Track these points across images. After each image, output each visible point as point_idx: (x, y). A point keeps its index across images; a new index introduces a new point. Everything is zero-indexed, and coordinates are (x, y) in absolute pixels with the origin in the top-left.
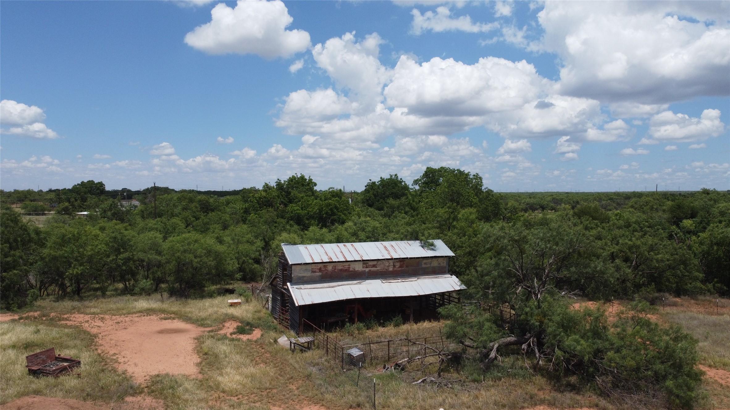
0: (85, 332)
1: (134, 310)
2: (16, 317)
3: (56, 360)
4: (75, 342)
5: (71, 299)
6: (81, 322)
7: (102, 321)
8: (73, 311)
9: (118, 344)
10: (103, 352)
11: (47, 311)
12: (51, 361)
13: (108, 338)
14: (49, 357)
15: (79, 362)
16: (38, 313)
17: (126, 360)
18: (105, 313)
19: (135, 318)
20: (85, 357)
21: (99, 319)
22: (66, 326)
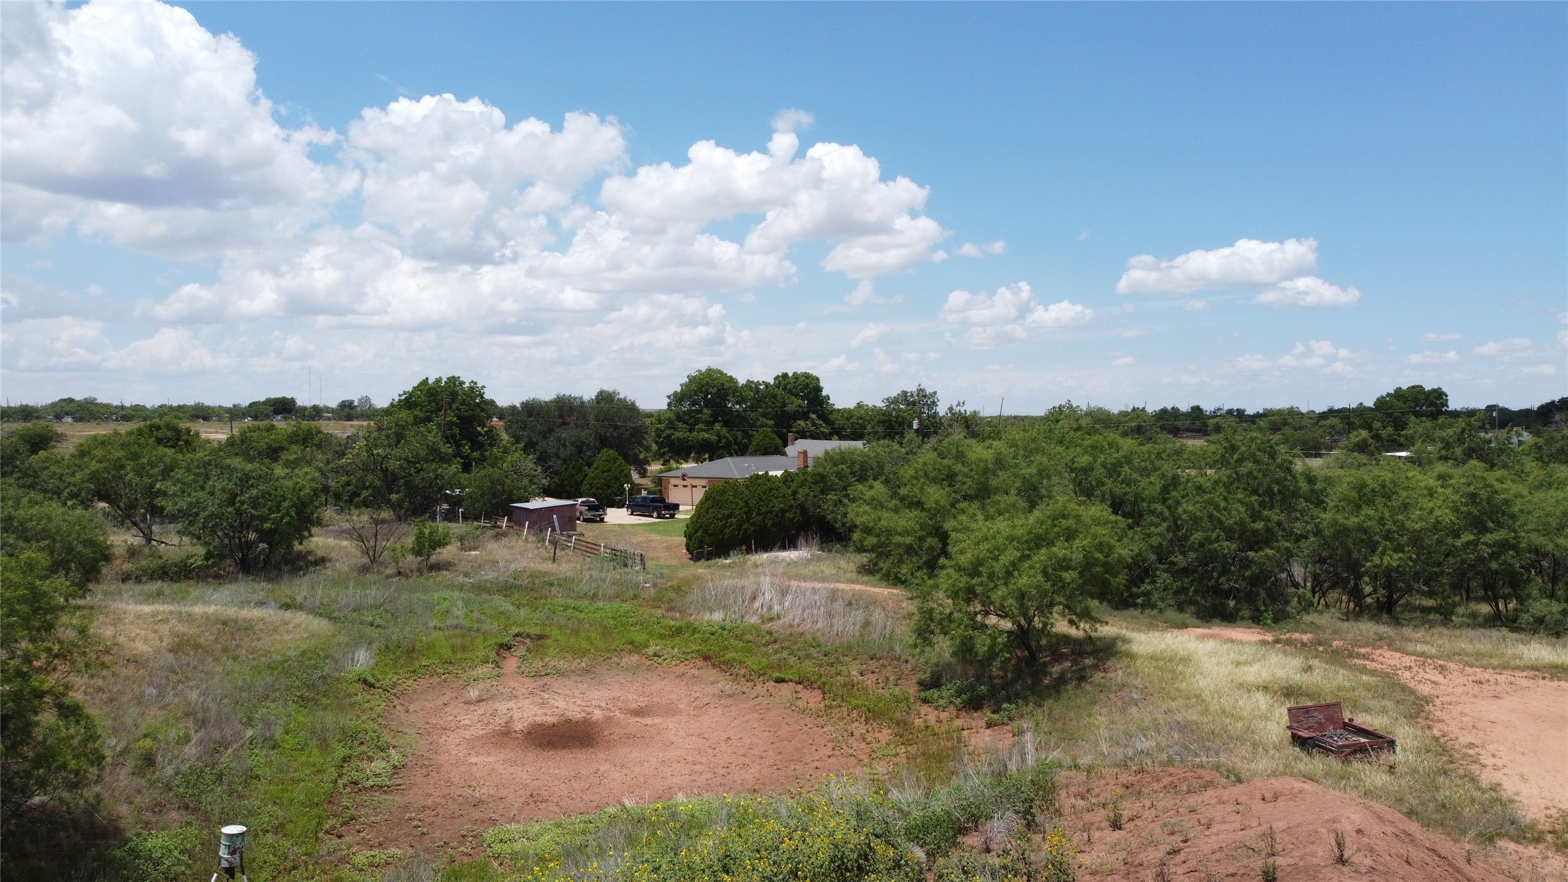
0: (1404, 688)
1: (1518, 662)
2: (1269, 637)
3: (1345, 729)
4: (1384, 702)
5: (1375, 619)
6: (1395, 668)
7: (1441, 673)
8: (1378, 643)
9: (1479, 726)
10: (1444, 736)
11: (1327, 636)
12: (1335, 729)
13: (1456, 710)
14: (1330, 719)
15: (1392, 743)
16: (1309, 636)
17: (1499, 763)
18: (1449, 657)
19: (1521, 679)
20: (1405, 735)
21: (1435, 668)
22: (1364, 670)
